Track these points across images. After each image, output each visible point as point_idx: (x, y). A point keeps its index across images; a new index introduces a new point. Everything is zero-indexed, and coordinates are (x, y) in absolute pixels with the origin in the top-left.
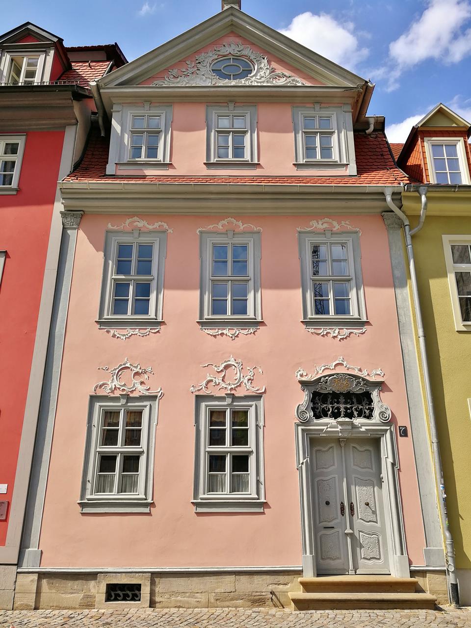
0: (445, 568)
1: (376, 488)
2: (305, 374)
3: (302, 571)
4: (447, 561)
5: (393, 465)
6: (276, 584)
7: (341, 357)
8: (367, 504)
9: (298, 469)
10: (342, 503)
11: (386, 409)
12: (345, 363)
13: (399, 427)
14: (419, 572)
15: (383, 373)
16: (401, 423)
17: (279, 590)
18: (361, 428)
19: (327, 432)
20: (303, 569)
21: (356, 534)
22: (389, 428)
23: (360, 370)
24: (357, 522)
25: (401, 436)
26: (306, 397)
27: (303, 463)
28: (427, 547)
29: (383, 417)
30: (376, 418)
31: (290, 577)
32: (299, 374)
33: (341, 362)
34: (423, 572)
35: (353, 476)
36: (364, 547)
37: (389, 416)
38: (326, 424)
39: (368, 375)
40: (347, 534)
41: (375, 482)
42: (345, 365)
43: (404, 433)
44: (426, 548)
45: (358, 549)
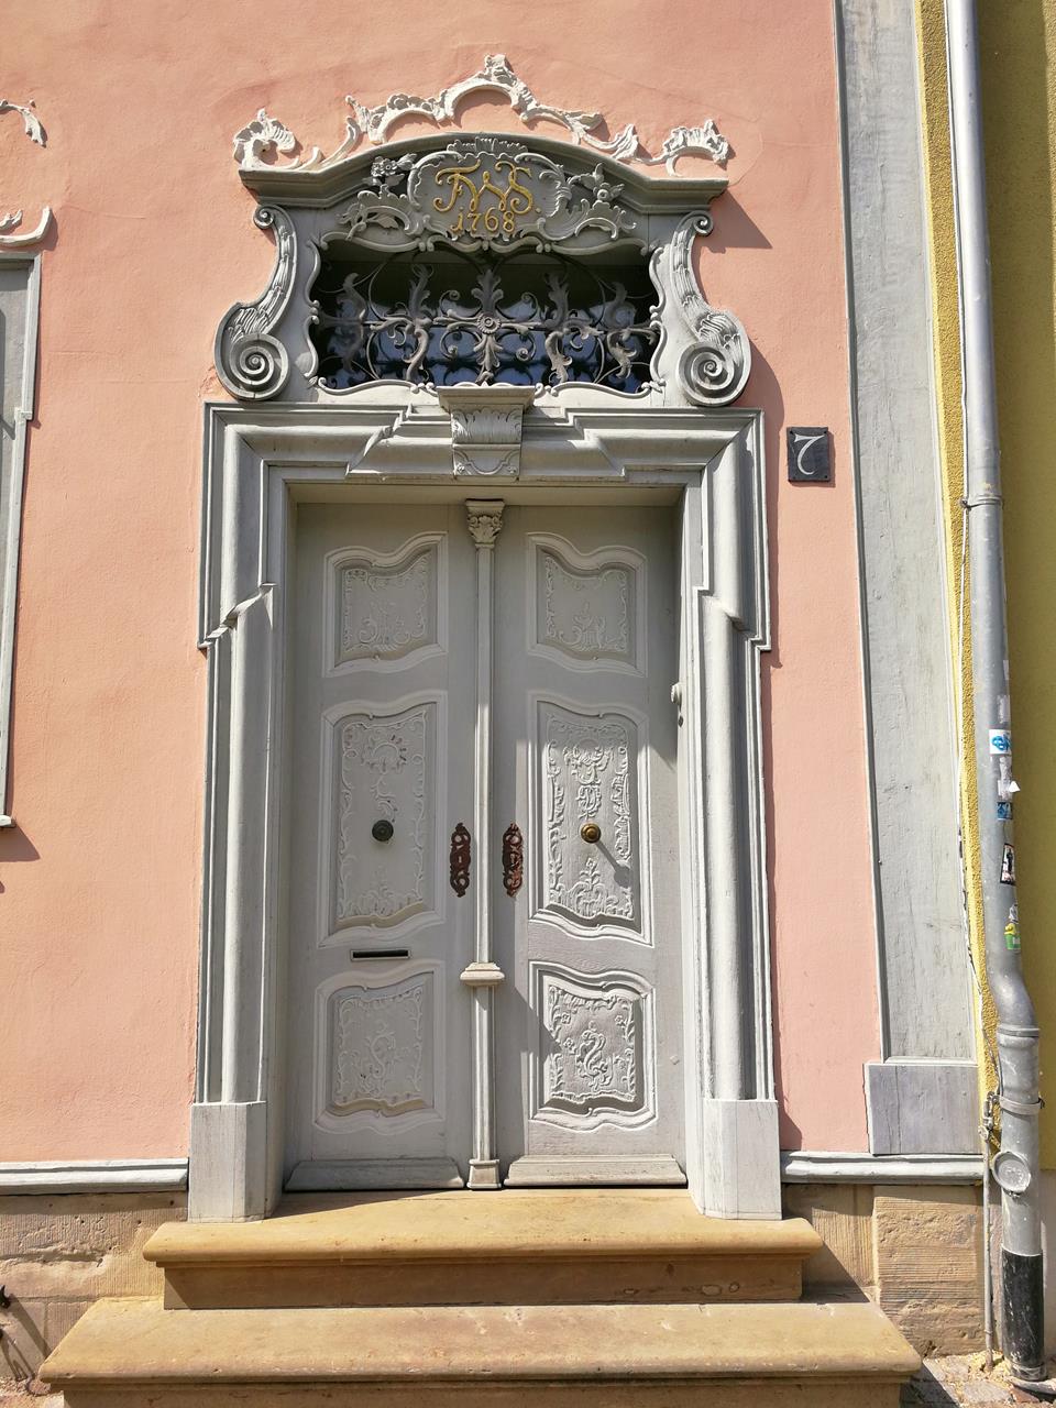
0: (979, 1169)
1: (645, 758)
2: (285, 145)
3: (183, 1187)
4: (995, 1133)
5: (739, 629)
6: (30, 1257)
7: (499, 58)
8: (592, 836)
9: (204, 650)
10: (461, 830)
11: (728, 334)
12: (515, 91)
13: (791, 432)
14: (835, 1185)
15: (724, 147)
16: (798, 412)
17: (45, 1288)
18: (581, 437)
19: (381, 455)
20: (186, 1182)
21: (524, 983)
22: (730, 434)
23: (599, 128)
24: (536, 926)
25: (796, 479)
26: (283, 268)
27: (232, 620)
28: (887, 1054)
29: (703, 376)
30: (669, 386)
31: (115, 1221)
32: (249, 147)
33: (494, 82)
34: (855, 1187)
35: (532, 695)
36: (557, 1049)
37: (738, 370)
38: (384, 415)
39: (641, 152)
40: (473, 987)
41: (643, 729)
42: (515, 101)
43: (815, 465)
44: (880, 1062)
45: (528, 1060)
